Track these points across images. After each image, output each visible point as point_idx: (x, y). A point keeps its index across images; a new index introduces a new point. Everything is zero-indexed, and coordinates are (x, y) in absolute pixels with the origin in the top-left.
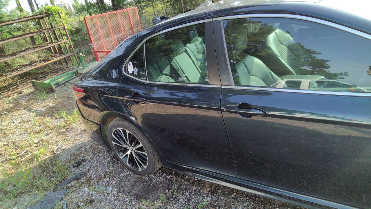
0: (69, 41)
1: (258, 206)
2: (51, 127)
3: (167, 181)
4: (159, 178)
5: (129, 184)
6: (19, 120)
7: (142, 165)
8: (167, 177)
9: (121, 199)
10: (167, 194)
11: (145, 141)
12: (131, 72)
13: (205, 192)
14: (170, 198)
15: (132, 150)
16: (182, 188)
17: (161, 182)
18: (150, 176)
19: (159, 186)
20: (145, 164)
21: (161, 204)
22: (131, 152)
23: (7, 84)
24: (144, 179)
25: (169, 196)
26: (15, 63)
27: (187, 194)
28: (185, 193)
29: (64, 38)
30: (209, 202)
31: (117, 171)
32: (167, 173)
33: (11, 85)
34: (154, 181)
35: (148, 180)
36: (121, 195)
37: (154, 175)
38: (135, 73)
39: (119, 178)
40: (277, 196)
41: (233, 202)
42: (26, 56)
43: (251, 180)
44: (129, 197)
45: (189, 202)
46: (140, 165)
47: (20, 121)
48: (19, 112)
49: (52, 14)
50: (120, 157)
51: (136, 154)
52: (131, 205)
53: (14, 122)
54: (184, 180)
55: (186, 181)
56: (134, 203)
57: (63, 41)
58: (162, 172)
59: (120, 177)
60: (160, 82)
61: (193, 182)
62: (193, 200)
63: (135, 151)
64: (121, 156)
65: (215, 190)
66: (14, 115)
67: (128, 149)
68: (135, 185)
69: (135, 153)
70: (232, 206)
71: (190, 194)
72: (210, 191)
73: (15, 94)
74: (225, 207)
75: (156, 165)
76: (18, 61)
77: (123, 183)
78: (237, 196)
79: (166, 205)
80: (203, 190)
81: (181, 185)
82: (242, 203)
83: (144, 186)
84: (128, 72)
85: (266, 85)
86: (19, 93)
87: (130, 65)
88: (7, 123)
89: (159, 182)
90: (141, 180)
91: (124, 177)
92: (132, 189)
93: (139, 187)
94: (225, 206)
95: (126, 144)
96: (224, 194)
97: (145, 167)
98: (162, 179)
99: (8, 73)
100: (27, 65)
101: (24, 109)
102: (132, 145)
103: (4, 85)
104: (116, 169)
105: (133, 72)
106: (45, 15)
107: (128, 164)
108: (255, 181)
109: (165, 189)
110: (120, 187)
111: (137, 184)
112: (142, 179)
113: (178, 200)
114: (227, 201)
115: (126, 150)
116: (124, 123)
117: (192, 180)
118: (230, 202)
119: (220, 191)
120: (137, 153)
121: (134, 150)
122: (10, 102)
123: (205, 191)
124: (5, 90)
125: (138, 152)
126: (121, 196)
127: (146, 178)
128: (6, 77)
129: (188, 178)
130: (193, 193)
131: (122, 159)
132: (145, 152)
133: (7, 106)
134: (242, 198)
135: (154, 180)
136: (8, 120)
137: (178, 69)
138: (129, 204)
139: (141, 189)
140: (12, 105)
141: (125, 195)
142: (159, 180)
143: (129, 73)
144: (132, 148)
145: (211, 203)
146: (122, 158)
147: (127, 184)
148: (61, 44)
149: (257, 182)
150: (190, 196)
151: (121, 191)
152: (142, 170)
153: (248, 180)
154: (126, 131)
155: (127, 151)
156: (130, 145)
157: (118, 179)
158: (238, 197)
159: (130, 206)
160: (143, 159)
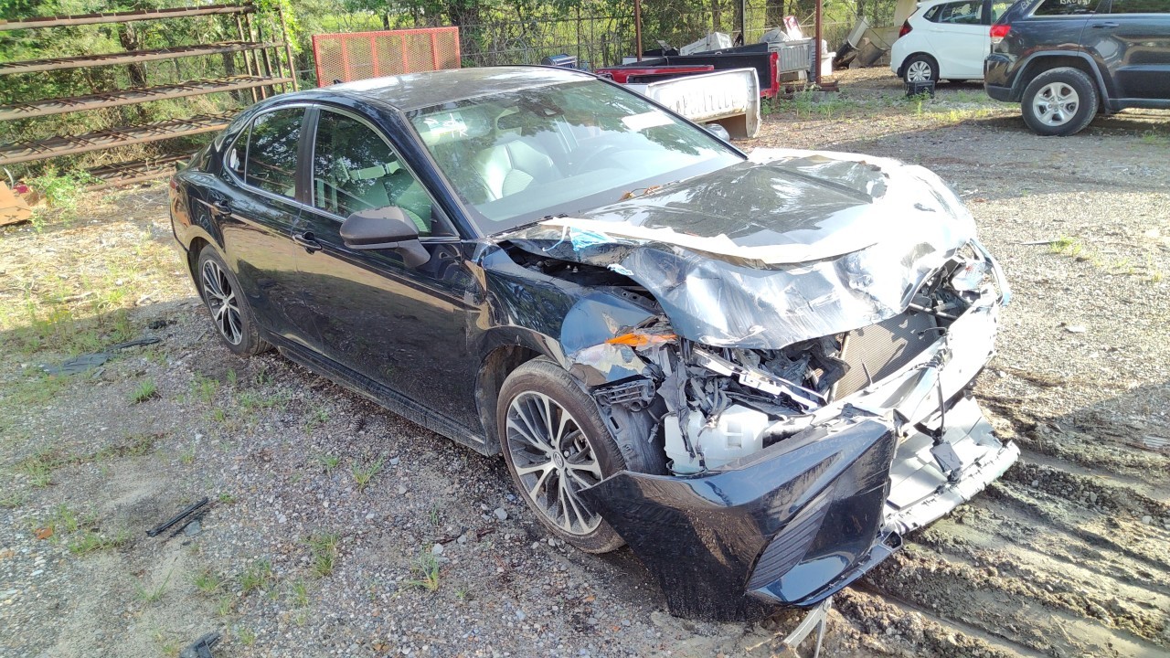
0: (293, 82)
2: (162, 264)
6: (113, 241)
23: (131, 159)
26: (158, 112)
29: (283, 73)
33: (137, 163)
42: (191, 99)
47: (114, 243)
48: (122, 226)
49: (260, 10)
53: (101, 242)
57: (279, 80)
66: (110, 228)
73: (136, 187)
76: (167, 107)
86: (144, 186)
88: (88, 241)
99: (130, 134)
100: (181, 123)
101: (136, 220)
103: (124, 160)
106: (244, 8)
122: (115, 202)
124: (117, 171)
128: (122, 142)
133: (104, 208)
136: (94, 236)
140: (116, 207)
148: (276, 84)
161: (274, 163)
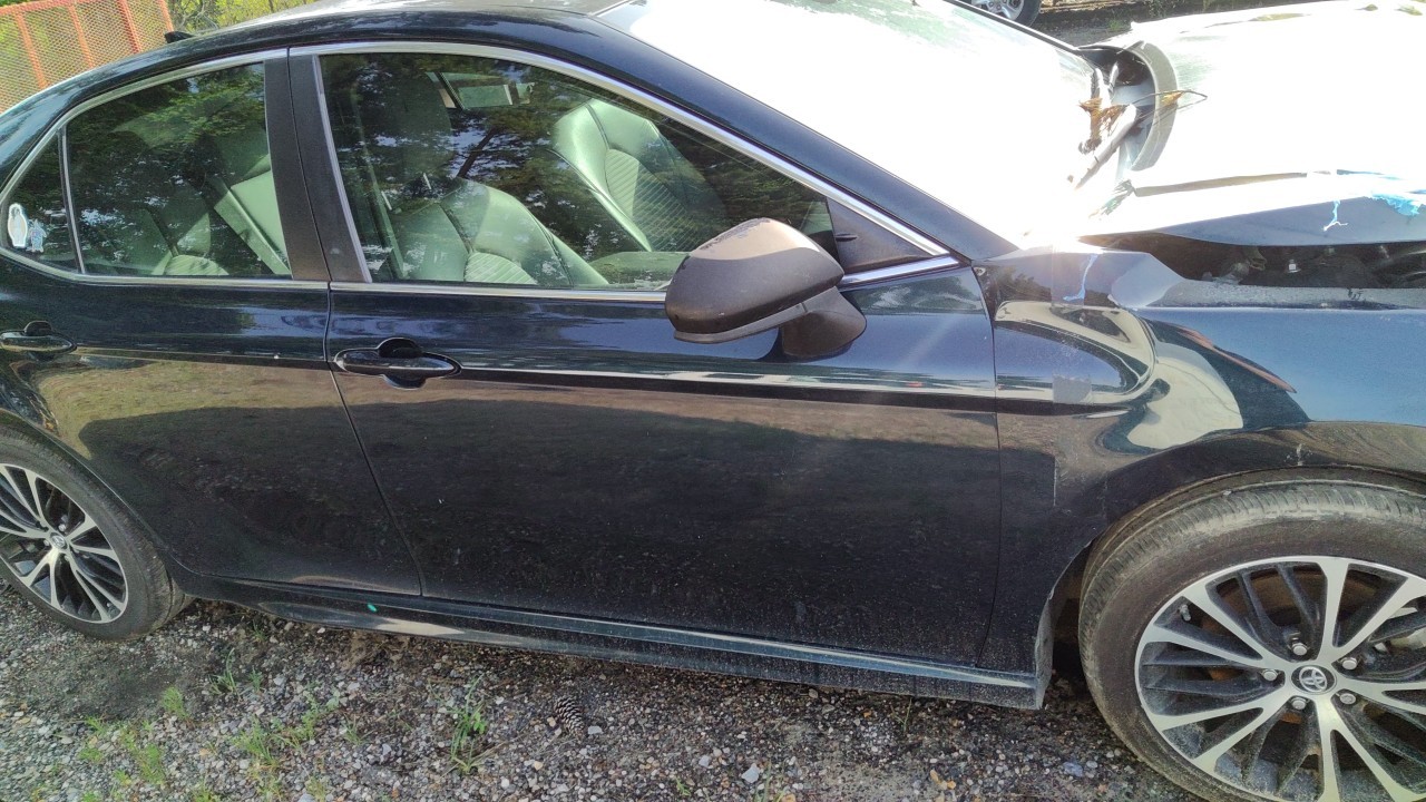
3: (213, 649)
4: (183, 641)
5: (61, 676)
7: (109, 602)
8: (216, 635)
9: (19, 732)
10: (204, 692)
11: (103, 505)
12: (19, 242)
13: (346, 666)
14: (212, 703)
15: (65, 547)
16: (264, 665)
17: (190, 657)
18: (148, 639)
19: (179, 668)
20: (118, 593)
21: (174, 729)
22: (62, 556)
24: (126, 652)
25: (211, 698)
27: (279, 681)
28: (270, 681)
30: (351, 698)
31: (20, 636)
32: (218, 622)
34: (162, 655)
35: (142, 653)
36: (21, 718)
37: (166, 635)
38: (38, 246)
39: (23, 660)
40: (545, 638)
41: (432, 683)
43: (468, 599)
44: (54, 723)
45: (282, 708)
46: (104, 601)
50: (23, 580)
51: (82, 559)
52: (55, 748)
54: (278, 639)
55: (286, 640)
56: (66, 740)
58: (201, 619)
59: (25, 657)
60: (165, 275)
61: (311, 640)
62: (296, 699)
63: (78, 548)
64: (26, 575)
65: (382, 655)
67: (46, 543)
68: (83, 679)
69: (78, 556)
70: (426, 698)
71: (289, 681)
72: (363, 663)
74: (402, 705)
75: (160, 593)
77: (37, 675)
78: (450, 663)
79: (193, 729)
80: (338, 661)
81: (263, 655)
82: (460, 682)
83: (122, 675)
84: (9, 241)
85: (531, 281)
87: (14, 215)
89: (180, 657)
90: (111, 659)
91: (41, 653)
92: (69, 692)
93: (101, 682)
94: (403, 702)
95: (38, 525)
96: (408, 665)
97: (122, 606)
98: (195, 644)
102: (62, 527)
104: (17, 629)
105: (29, 243)
107: (54, 603)
108: (480, 601)
109: (198, 675)
111: (91, 672)
112: (117, 652)
113: (242, 708)
114: (412, 684)
115: (42, 547)
116: (10, 441)
117: (306, 635)
118: (423, 688)
119: (395, 658)
120: (85, 557)
121: (71, 548)
123: (344, 662)
125: (84, 553)
126: (19, 722)
127: (132, 650)
129: (292, 629)
130: (301, 677)
131: (32, 586)
132: (108, 548)
134: (467, 668)
135: (163, 652)
137: (248, 233)
138: (48, 747)
139: (107, 689)
141: (34, 719)
142: (184, 650)
143: (15, 244)
144: (62, 538)
145: (358, 698)
146: (28, 581)
147: (50, 678)
149: (486, 602)
150: (288, 688)
151: (24, 706)
152: (113, 617)
153: (460, 599)
154: (23, 474)
155: (45, 554)
156: (52, 530)
157: (15, 665)
158: (451, 668)
159: (50, 754)
160: (107, 575)
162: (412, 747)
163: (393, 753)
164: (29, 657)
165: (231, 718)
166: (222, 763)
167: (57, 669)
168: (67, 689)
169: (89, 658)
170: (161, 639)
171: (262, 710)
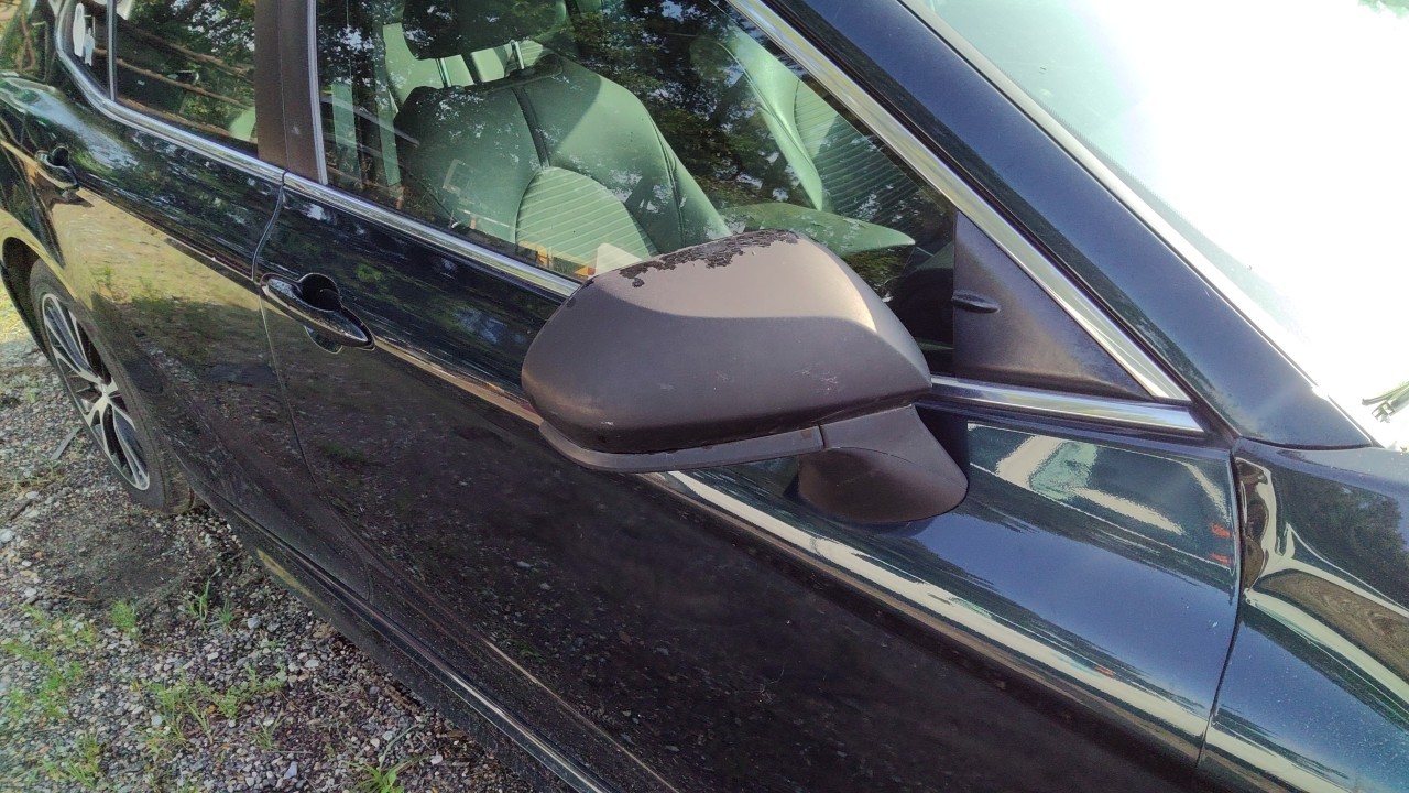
1: (458, 738)
4: (203, 534)
5: (87, 532)
7: (139, 470)
9: (14, 585)
10: (180, 608)
12: (78, 49)
13: (322, 632)
14: (180, 625)
16: (252, 596)
17: (197, 556)
18: (179, 518)
19: (182, 565)
20: (143, 465)
21: (128, 643)
22: (109, 407)
24: (152, 527)
27: (252, 623)
28: (244, 620)
30: (301, 679)
31: (88, 471)
34: (179, 542)
35: (164, 533)
36: (26, 569)
37: (195, 520)
38: (89, 58)
39: (66, 502)
41: (386, 697)
45: (234, 661)
46: (136, 467)
50: (86, 417)
52: (26, 619)
56: (40, 614)
59: (69, 498)
62: (253, 655)
64: (87, 413)
67: (97, 389)
68: (102, 543)
70: (370, 716)
71: (261, 627)
74: (342, 713)
77: (69, 523)
79: (143, 651)
80: (318, 622)
82: (414, 709)
83: (134, 553)
84: (71, 46)
87: (78, 16)
89: (192, 553)
90: (137, 528)
91: (86, 499)
92: (82, 554)
93: (114, 553)
94: (345, 709)
97: (146, 480)
98: (210, 543)
105: (84, 52)
107: (107, 450)
110: (44, 537)
111: (114, 537)
113: (200, 644)
114: (368, 688)
115: (95, 391)
118: (374, 699)
123: (323, 626)
125: (118, 413)
126: (21, 573)
127: (158, 525)
130: (272, 628)
131: (93, 426)
135: (183, 539)
138: (22, 614)
139: (113, 564)
141: (35, 574)
143: (75, 51)
145: (308, 683)
146: (88, 420)
147: (77, 531)
150: (254, 637)
151: (38, 555)
152: (142, 486)
154: (68, 313)
155: (97, 399)
157: (58, 504)
161: (206, 46)
162: (318, 781)
163: (295, 780)
164: (74, 499)
165: (183, 653)
166: (141, 708)
167: (87, 522)
168: (83, 549)
169: (121, 521)
170: (188, 523)
171: (215, 655)
